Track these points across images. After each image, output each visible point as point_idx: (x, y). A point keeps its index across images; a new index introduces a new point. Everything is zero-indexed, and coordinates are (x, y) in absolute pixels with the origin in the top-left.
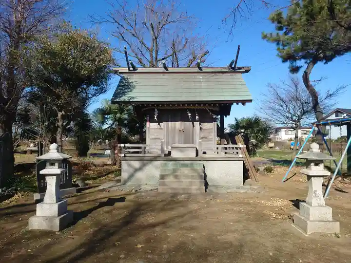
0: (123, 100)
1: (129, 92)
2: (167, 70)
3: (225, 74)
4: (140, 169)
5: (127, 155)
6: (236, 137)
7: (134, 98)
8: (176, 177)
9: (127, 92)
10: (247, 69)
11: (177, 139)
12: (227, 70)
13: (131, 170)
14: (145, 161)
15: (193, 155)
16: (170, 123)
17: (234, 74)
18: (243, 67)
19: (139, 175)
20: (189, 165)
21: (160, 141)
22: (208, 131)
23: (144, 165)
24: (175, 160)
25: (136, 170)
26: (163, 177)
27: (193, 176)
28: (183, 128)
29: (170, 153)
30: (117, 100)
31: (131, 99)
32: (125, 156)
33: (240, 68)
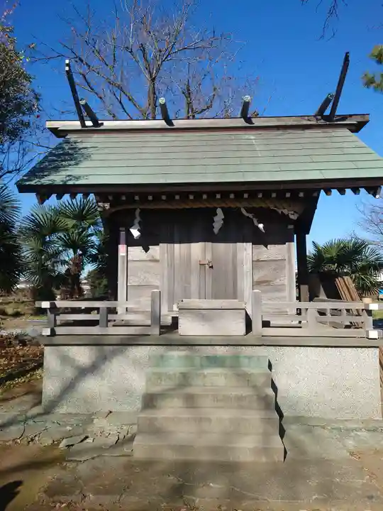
0: (48, 183)
1: (70, 165)
2: (172, 125)
3: (308, 132)
4: (93, 369)
5: (59, 330)
6: (339, 281)
7: (78, 178)
8: (190, 401)
9: (64, 167)
10: (360, 119)
11: (194, 287)
12: (314, 122)
13: (69, 373)
14: (106, 348)
15: (238, 328)
16: (177, 246)
17: (330, 130)
18: (351, 116)
19: (91, 385)
20: (228, 362)
21: (149, 292)
22: (273, 266)
23: (104, 358)
24: (188, 344)
25: (83, 372)
26: (150, 401)
27: (240, 398)
28: (209, 257)
29: (175, 323)
30: (33, 183)
31: (70, 180)
32: (53, 333)
33: (344, 118)
